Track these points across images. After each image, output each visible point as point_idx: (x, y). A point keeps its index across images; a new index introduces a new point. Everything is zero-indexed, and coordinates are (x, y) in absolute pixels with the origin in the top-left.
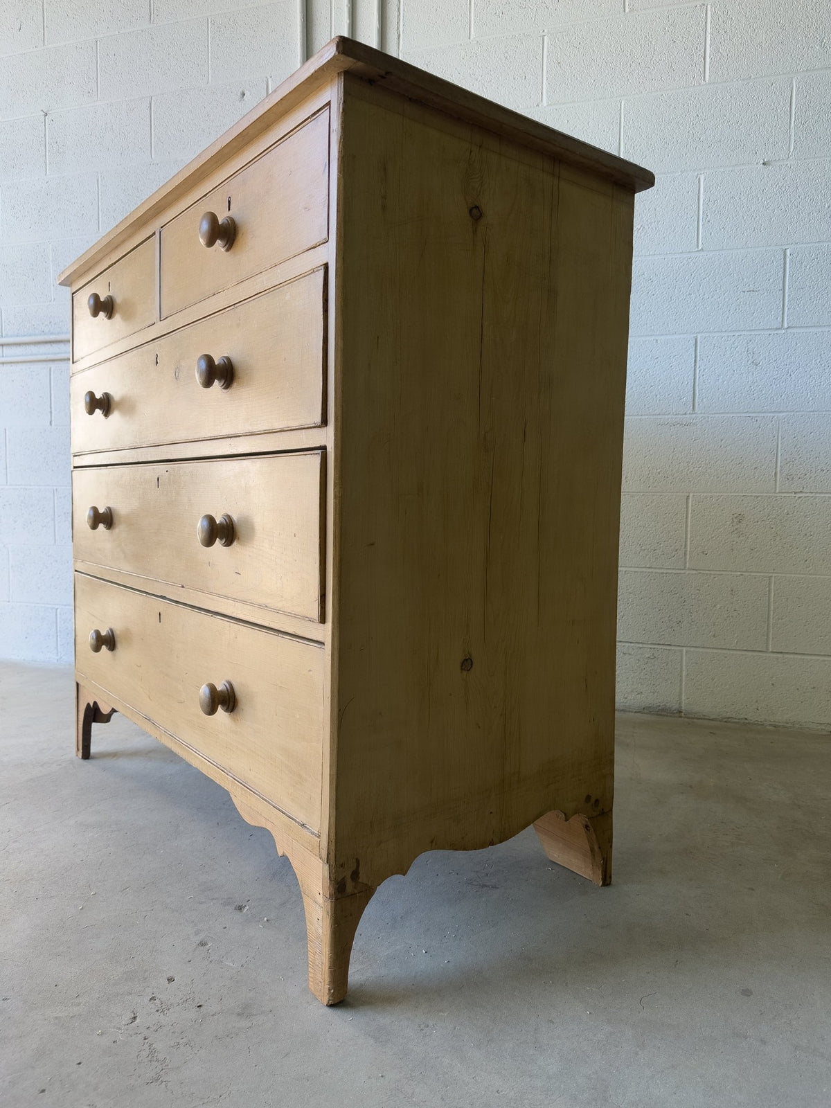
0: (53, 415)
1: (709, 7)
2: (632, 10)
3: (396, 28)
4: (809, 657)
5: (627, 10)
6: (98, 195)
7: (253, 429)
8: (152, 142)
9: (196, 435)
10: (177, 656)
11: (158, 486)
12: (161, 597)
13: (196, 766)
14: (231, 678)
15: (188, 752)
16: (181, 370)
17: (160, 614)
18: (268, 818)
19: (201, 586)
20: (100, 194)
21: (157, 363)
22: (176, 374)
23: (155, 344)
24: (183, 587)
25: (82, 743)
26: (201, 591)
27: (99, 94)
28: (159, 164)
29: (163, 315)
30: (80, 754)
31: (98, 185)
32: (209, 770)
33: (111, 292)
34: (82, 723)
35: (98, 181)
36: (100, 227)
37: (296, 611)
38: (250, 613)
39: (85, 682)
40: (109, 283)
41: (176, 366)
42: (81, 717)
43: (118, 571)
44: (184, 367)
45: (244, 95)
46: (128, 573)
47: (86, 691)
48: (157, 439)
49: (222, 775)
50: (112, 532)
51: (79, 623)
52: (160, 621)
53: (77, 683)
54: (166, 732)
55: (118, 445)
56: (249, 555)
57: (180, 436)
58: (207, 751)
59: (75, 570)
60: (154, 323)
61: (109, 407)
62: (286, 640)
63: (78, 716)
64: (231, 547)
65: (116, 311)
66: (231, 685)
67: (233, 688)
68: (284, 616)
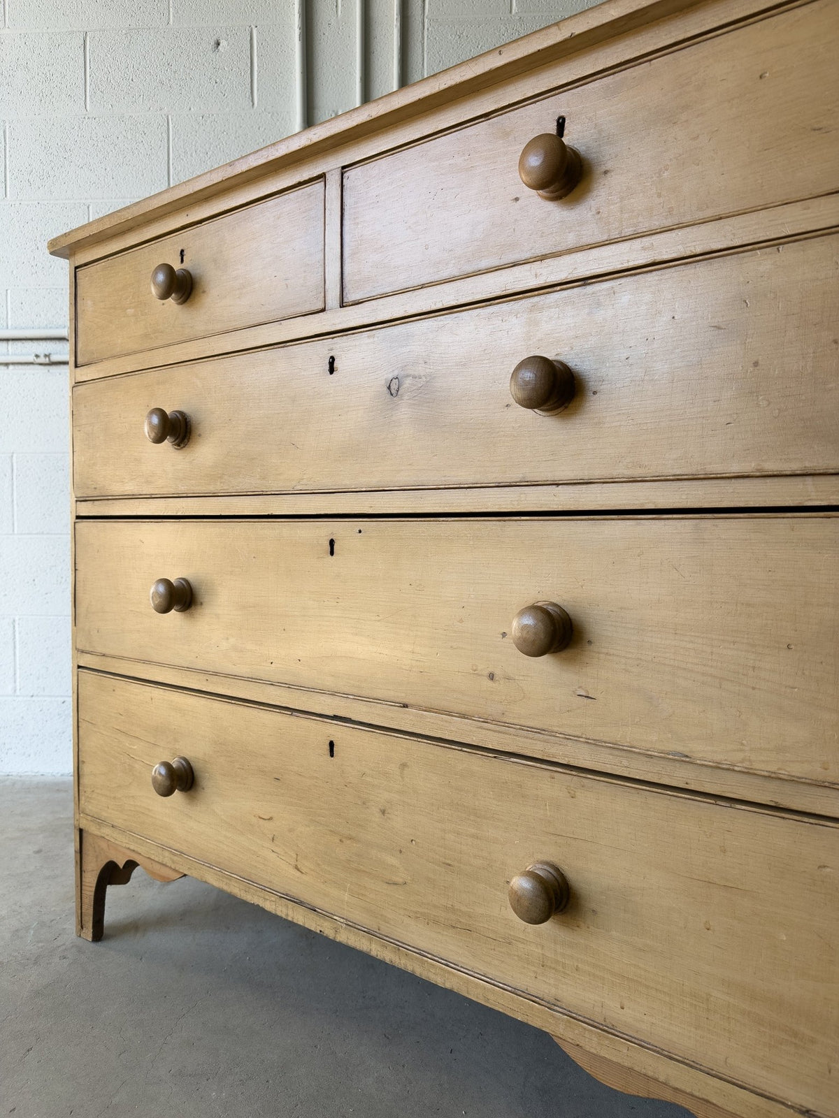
6: (5, 150)
7: (637, 472)
8: (88, 91)
9: (454, 479)
10: (383, 812)
11: (332, 553)
12: (335, 718)
13: (448, 986)
14: (555, 860)
15: (423, 962)
16: (407, 382)
17: (332, 744)
18: (688, 1090)
19: (463, 708)
20: (8, 150)
21: (332, 370)
22: (389, 388)
23: (327, 343)
24: (405, 706)
25: (91, 918)
26: (463, 716)
27: (7, 19)
28: (97, 119)
29: (351, 296)
30: (88, 932)
31: (5, 138)
32: (491, 997)
33: (187, 265)
34: (94, 889)
35: (4, 132)
36: (8, 193)
37: (796, 770)
38: (625, 763)
39: (106, 831)
40: (182, 251)
41: (390, 376)
42: (91, 880)
43: (205, 672)
44: (414, 377)
45: (218, 44)
46: (235, 677)
47: (104, 845)
48: (329, 484)
49: (532, 1007)
50: (192, 616)
51: (89, 744)
52: (332, 755)
53: (81, 831)
54: (351, 925)
55: (211, 489)
56: (626, 671)
57: (404, 478)
58: (481, 967)
59: (79, 667)
60: (323, 310)
61: (186, 432)
62: (740, 813)
63: (83, 879)
64: (563, 654)
65: (204, 292)
66: (557, 869)
67: (562, 875)
68: (745, 777)
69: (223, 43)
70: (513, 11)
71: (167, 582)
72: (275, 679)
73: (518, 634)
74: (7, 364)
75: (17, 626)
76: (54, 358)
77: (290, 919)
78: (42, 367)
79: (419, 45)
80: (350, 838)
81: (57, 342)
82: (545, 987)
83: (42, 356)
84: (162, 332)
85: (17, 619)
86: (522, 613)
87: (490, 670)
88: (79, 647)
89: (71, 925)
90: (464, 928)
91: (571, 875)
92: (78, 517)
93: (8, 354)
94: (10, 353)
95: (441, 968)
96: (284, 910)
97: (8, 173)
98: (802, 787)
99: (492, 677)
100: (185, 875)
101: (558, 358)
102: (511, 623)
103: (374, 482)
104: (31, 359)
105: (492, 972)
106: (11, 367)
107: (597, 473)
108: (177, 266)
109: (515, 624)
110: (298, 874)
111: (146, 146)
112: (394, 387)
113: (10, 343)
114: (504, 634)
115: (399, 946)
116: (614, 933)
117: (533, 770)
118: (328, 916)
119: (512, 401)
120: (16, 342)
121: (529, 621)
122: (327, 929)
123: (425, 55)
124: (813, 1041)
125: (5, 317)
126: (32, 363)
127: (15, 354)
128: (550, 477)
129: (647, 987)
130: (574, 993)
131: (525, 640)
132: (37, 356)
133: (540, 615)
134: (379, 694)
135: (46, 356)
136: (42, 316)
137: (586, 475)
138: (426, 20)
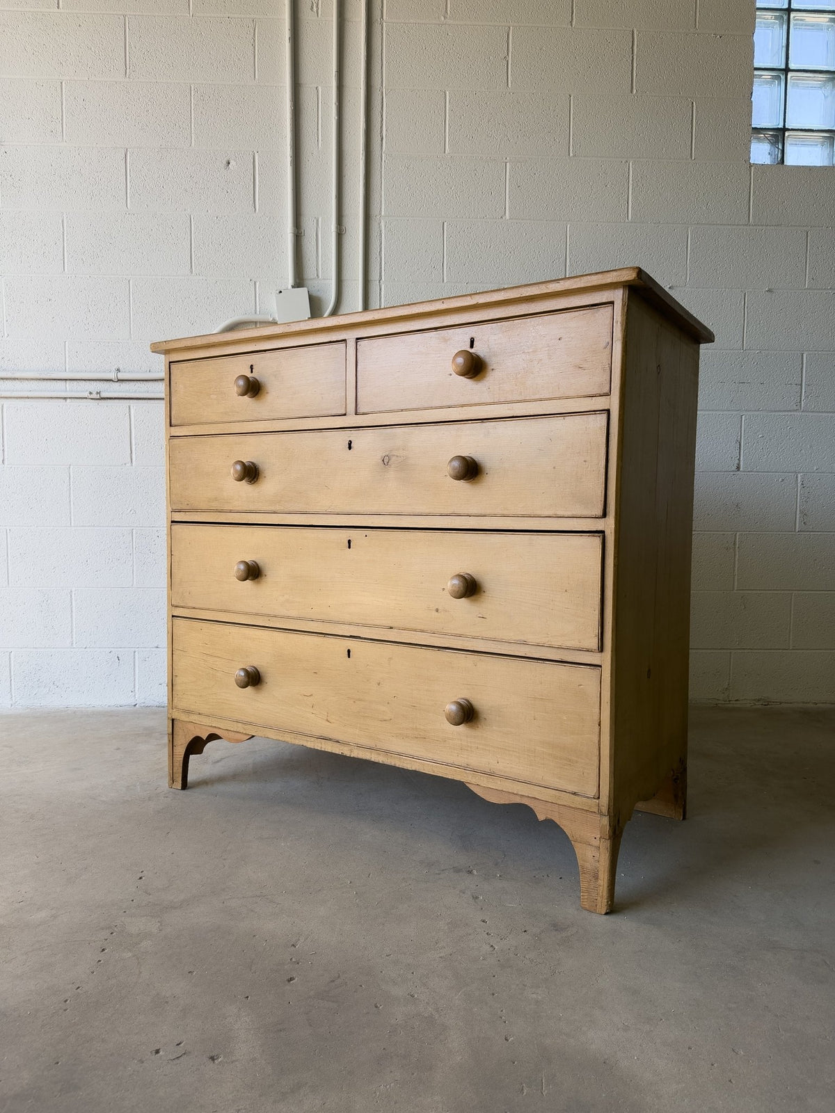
0: (6, 453)
1: (631, 164)
2: (575, 156)
3: (379, 132)
4: (701, 651)
5: (571, 155)
6: (63, 235)
7: (506, 512)
8: (128, 193)
9: (418, 511)
10: (379, 684)
11: (349, 547)
12: (351, 637)
13: (414, 769)
14: (467, 697)
15: (400, 759)
16: (393, 459)
17: (349, 651)
18: (527, 795)
19: (422, 627)
20: (65, 235)
21: (350, 448)
22: (383, 461)
23: (348, 432)
24: (391, 628)
25: (181, 775)
26: (422, 631)
27: (64, 134)
28: (136, 215)
29: (361, 410)
30: (179, 785)
31: (63, 226)
32: (435, 770)
33: (255, 375)
34: (183, 756)
35: (63, 221)
36: (66, 268)
37: (569, 644)
38: (499, 647)
39: (193, 718)
40: (252, 366)
41: (384, 455)
42: (180, 751)
43: (268, 616)
44: (397, 456)
45: (229, 163)
46: (288, 617)
47: (190, 727)
48: (347, 509)
49: (456, 771)
50: (259, 582)
51: (181, 664)
52: (349, 657)
53: (173, 720)
54: (360, 747)
55: (272, 508)
56: (500, 604)
57: (390, 509)
58: (430, 756)
59: (173, 616)
60: (345, 415)
61: (256, 475)
62: (548, 665)
63: (174, 751)
64: (472, 598)
65: (267, 393)
66: (468, 701)
67: (470, 703)
68: (549, 648)
69: (232, 163)
70: (446, 152)
71: (246, 563)
72: (314, 617)
73: (450, 589)
74: (65, 398)
75: (73, 595)
76: (104, 395)
77: (323, 750)
78: (93, 401)
79: (378, 172)
80: (360, 700)
81: (105, 382)
82: (462, 760)
83: (94, 393)
84: (238, 413)
85: (73, 590)
86: (452, 578)
87: (437, 607)
88: (174, 603)
89: (165, 783)
90: (422, 738)
91: (474, 703)
92: (172, 522)
93: (66, 391)
94: (68, 390)
95: (410, 760)
96: (320, 745)
97: (65, 253)
98: (571, 651)
99: (437, 610)
100: (253, 736)
101: (470, 455)
102: (447, 583)
103: (374, 509)
104: (86, 394)
105: (436, 757)
106: (68, 400)
107: (488, 512)
108: (249, 375)
109: (449, 584)
110: (328, 724)
111: (174, 237)
112: (386, 461)
113: (68, 382)
114: (444, 589)
115: (387, 752)
116: (494, 728)
117: (457, 655)
118: (347, 744)
119: (447, 474)
120: (73, 382)
121: (456, 582)
122: (346, 751)
123: (383, 180)
124: (577, 762)
125: (64, 363)
126: (86, 398)
127: (72, 391)
128: (466, 512)
129: (509, 751)
130: (475, 760)
131: (454, 591)
132: (91, 393)
133: (461, 579)
134: (377, 622)
135: (97, 393)
136: (93, 362)
137: (483, 512)
138: (383, 155)
